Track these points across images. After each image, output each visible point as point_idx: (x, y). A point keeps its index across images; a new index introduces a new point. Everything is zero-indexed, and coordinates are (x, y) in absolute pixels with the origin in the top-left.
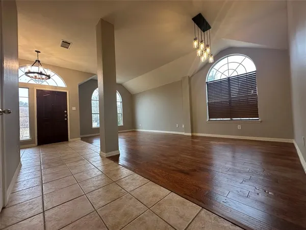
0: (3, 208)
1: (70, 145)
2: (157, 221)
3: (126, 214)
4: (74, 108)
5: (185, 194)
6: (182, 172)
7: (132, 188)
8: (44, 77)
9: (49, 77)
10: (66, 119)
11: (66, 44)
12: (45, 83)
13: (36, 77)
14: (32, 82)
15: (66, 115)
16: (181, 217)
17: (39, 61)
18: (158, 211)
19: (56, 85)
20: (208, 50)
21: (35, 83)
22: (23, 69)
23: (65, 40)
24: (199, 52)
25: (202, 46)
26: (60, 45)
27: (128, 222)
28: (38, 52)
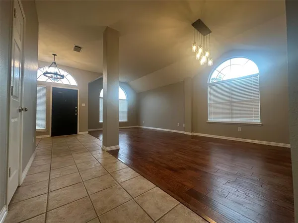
0: (19, 187)
1: (78, 137)
2: (137, 209)
3: (113, 201)
4: (83, 105)
5: (168, 189)
6: (171, 169)
7: (123, 180)
8: (59, 77)
9: (63, 77)
10: (76, 114)
11: (78, 49)
12: (60, 82)
13: (52, 77)
14: (49, 81)
15: (76, 111)
16: (158, 208)
17: (55, 63)
18: (140, 202)
19: (69, 84)
20: (207, 54)
21: (51, 82)
22: (42, 69)
23: (77, 45)
24: (198, 56)
25: (200, 50)
26: (73, 49)
27: (113, 208)
28: (55, 55)
